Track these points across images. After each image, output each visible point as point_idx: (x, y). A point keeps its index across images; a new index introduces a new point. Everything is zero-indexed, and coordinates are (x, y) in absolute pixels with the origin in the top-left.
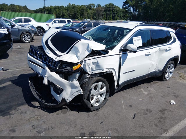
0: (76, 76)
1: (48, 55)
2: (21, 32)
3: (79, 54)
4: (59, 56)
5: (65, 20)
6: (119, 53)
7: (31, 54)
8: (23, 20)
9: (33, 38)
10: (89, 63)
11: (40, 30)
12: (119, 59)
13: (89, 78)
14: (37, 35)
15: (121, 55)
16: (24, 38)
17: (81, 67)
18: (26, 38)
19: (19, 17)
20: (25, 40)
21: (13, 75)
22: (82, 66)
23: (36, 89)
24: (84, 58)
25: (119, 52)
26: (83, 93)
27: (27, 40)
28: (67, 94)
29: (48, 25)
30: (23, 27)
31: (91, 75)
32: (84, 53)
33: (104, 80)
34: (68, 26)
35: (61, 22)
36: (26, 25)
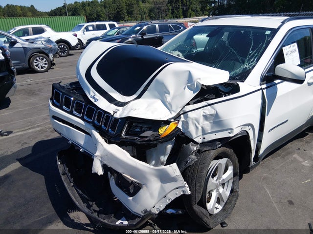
0: (165, 148)
1: (95, 103)
2: (29, 53)
3: (169, 98)
4: (122, 104)
5: (105, 25)
6: (260, 87)
7: (56, 103)
8: (31, 31)
9: (51, 62)
10: (196, 116)
11: (63, 46)
12: (260, 101)
13: (199, 151)
14: (58, 56)
15: (265, 91)
16: (37, 64)
17: (177, 128)
18: (40, 64)
19: (23, 25)
20: (39, 68)
21: (22, 145)
22: (180, 126)
23: (77, 185)
24: (184, 107)
25: (261, 85)
26: (189, 193)
27: (42, 68)
28: (152, 195)
29: (76, 35)
30: (33, 43)
31: (201, 143)
32: (182, 95)
33: (229, 151)
34: (112, 35)
35: (99, 28)
36: (37, 39)
